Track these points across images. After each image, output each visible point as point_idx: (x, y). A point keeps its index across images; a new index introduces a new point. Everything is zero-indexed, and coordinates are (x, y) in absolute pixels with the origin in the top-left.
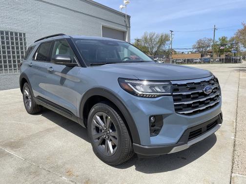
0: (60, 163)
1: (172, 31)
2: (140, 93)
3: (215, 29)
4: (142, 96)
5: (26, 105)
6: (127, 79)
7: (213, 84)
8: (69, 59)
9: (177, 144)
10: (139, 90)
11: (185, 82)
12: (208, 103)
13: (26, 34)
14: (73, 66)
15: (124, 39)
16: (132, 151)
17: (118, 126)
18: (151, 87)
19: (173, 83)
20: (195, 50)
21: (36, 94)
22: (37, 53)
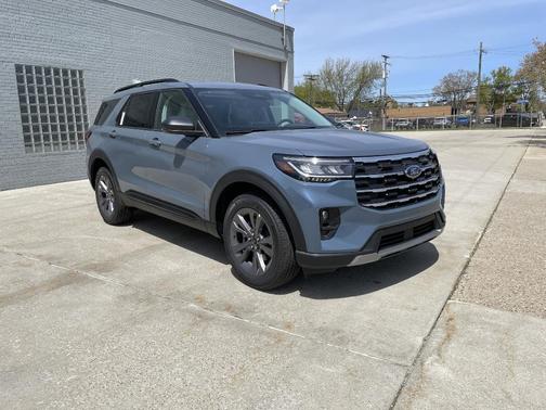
0: (182, 288)
1: (386, 57)
2: (307, 176)
3: (481, 51)
4: (310, 180)
5: (103, 208)
6: (286, 155)
7: (425, 163)
8: (191, 125)
9: (362, 251)
10: (306, 172)
11: (376, 160)
12: (415, 193)
13: (84, 74)
14: (196, 136)
15: (281, 86)
16: (296, 266)
17: (273, 227)
18: (323, 166)
19: (356, 160)
20: (438, 99)
21: (124, 186)
22: (124, 114)
